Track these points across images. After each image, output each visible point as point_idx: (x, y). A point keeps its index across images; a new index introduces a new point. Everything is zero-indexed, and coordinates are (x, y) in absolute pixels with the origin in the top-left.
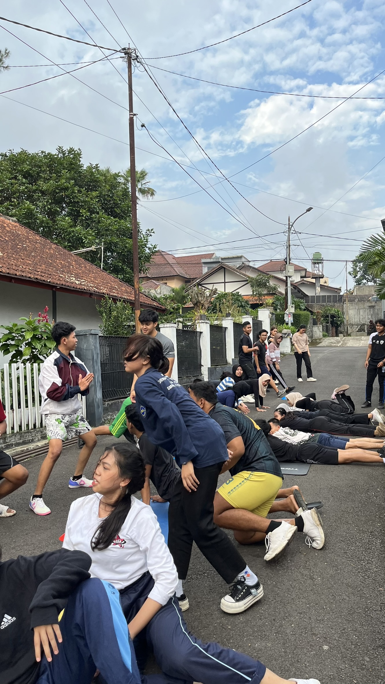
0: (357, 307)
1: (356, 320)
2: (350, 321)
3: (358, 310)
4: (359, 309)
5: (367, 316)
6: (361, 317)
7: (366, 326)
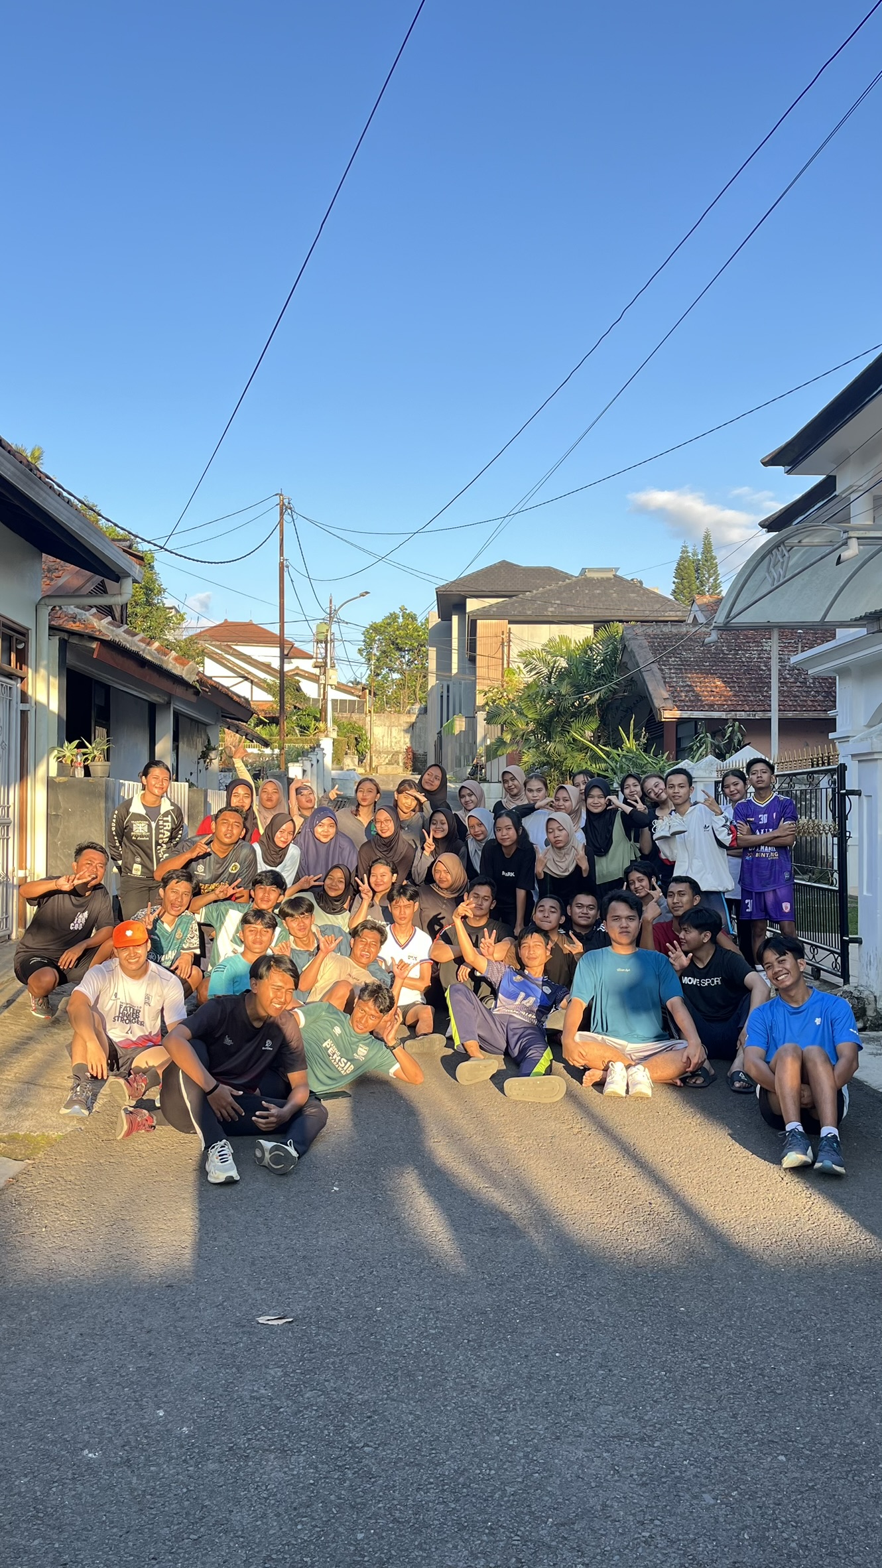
0: (387, 724)
1: (385, 744)
2: (376, 746)
3: (388, 727)
4: (390, 727)
5: (402, 739)
6: (394, 740)
7: (401, 755)
